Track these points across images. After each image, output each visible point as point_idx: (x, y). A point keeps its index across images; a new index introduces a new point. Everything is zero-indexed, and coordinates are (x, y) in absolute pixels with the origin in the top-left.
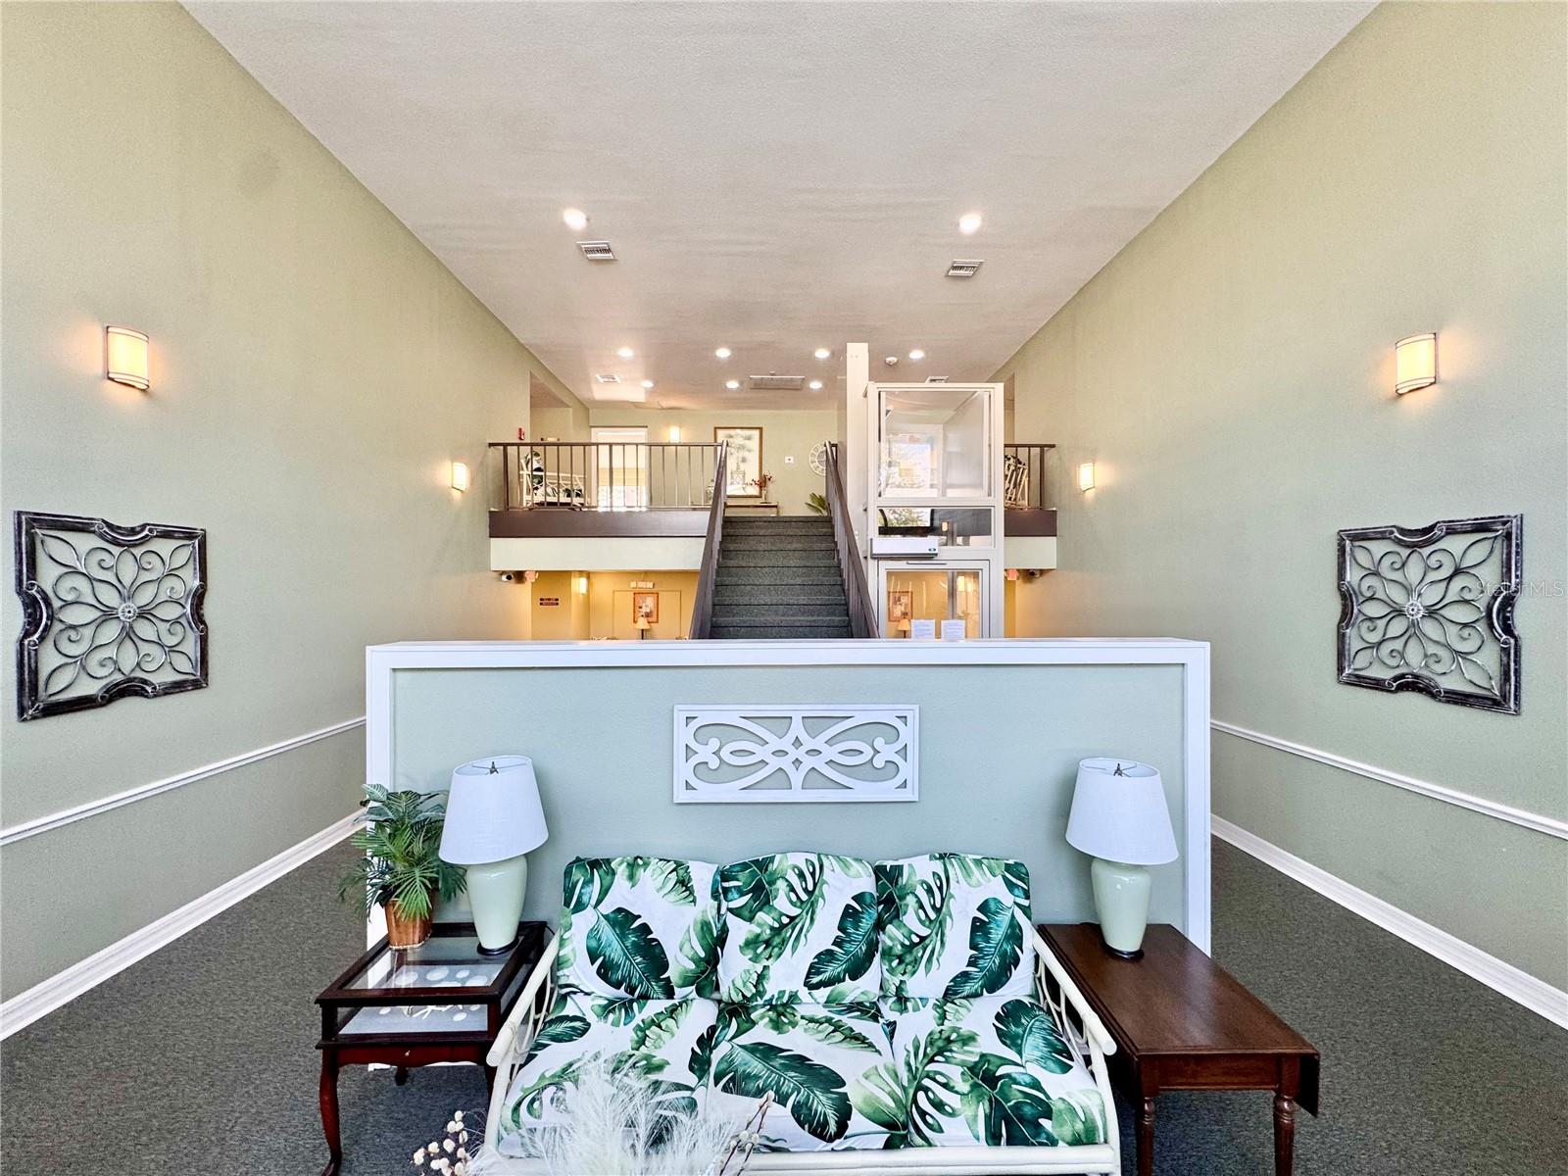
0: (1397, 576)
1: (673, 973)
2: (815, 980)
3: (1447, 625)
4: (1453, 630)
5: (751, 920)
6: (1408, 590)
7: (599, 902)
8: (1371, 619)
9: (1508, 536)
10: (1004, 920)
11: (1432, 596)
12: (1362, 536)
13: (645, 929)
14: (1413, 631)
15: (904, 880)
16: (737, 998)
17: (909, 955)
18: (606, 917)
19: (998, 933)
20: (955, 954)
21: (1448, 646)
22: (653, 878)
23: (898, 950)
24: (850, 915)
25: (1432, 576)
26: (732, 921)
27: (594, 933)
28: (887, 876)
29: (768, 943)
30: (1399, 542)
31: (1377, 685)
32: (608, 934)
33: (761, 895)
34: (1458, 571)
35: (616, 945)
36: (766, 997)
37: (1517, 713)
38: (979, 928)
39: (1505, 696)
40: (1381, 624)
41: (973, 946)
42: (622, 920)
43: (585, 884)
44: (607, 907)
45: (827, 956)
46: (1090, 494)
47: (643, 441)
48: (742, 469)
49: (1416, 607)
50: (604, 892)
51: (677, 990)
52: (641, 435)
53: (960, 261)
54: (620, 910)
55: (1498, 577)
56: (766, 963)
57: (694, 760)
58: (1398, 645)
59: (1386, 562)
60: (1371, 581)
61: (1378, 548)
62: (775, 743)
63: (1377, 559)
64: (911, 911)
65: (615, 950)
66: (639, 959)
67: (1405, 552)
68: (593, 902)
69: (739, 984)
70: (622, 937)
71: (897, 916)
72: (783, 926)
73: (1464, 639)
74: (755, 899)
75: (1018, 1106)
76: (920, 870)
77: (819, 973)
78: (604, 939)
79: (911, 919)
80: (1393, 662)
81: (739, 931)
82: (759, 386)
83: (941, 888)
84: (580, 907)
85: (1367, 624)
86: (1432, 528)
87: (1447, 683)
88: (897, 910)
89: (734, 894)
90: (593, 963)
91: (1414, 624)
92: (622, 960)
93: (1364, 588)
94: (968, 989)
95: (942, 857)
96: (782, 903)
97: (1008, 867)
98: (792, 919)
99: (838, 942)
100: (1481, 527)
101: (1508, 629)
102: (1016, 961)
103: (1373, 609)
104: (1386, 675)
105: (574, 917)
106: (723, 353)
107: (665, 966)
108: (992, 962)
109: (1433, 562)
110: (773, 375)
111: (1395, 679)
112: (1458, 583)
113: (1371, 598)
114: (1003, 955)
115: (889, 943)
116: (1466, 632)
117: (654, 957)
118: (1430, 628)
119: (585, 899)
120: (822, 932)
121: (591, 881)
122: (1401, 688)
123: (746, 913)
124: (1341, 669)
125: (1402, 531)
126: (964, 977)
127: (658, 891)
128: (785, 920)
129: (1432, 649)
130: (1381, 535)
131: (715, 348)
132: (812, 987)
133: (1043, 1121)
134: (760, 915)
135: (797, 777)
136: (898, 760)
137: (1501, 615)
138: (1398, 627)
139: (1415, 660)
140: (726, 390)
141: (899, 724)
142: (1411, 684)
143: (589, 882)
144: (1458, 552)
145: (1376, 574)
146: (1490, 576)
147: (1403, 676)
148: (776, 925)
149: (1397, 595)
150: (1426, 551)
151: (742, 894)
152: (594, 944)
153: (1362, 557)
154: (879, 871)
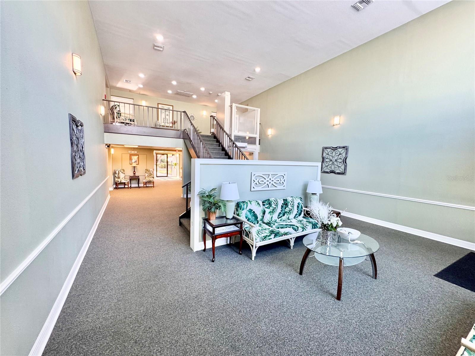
0: (331, 155)
1: (259, 219)
2: (279, 217)
3: (338, 162)
4: (338, 163)
5: (269, 209)
6: (333, 157)
7: (246, 208)
8: (327, 162)
9: (347, 149)
10: (301, 205)
11: (336, 158)
12: (326, 148)
13: (254, 212)
14: (333, 163)
15: (288, 201)
16: (268, 222)
17: (290, 212)
18: (248, 211)
19: (300, 207)
20: (295, 211)
21: (338, 166)
22: (254, 203)
23: (288, 211)
24: (282, 206)
25: (336, 155)
26: (266, 209)
27: (246, 214)
28: (285, 200)
29: (272, 212)
30: (332, 149)
31: (327, 172)
32: (248, 213)
33: (270, 204)
34: (340, 154)
35: (250, 215)
36: (272, 221)
37: (346, 175)
38: (298, 207)
39: (344, 172)
40: (328, 162)
41: (297, 210)
42: (250, 211)
43: (243, 205)
44: (248, 209)
45: (280, 213)
46: (270, 136)
47: (132, 103)
48: (167, 118)
49: (334, 160)
50: (247, 206)
51: (259, 222)
52: (131, 101)
53: (250, 76)
54: (250, 209)
55: (345, 155)
56: (272, 215)
57: (255, 182)
58: (330, 166)
59: (330, 152)
60: (328, 155)
61: (329, 150)
62: (267, 179)
63: (328, 152)
64: (289, 205)
65: (250, 216)
66: (253, 217)
67: (333, 151)
68: (245, 208)
69: (269, 219)
70: (251, 214)
71: (288, 206)
72: (274, 209)
73: (340, 164)
74: (269, 205)
75: (314, 224)
76: (289, 199)
77: (279, 216)
78: (248, 214)
79: (289, 206)
80: (330, 169)
81: (267, 211)
82: (178, 94)
83: (293, 201)
84: (243, 209)
85: (326, 163)
86: (337, 147)
87: (337, 171)
88: (288, 205)
89: (266, 205)
90: (246, 219)
91: (333, 162)
92: (251, 218)
93: (326, 157)
94: (297, 216)
95: (292, 197)
96: (273, 205)
97: (300, 198)
98: (275, 208)
99: (281, 211)
100: (344, 147)
101: (346, 163)
102: (302, 211)
103: (327, 160)
104: (328, 171)
105: (243, 211)
106: (174, 83)
107: (258, 218)
108: (299, 212)
109: (337, 153)
110: (185, 91)
111: (330, 171)
112: (340, 156)
113: (327, 158)
114: (301, 210)
115: (287, 211)
116: (340, 163)
117: (256, 217)
118: (335, 163)
119: (244, 208)
120: (279, 210)
121: (244, 204)
122: (331, 173)
123: (268, 208)
124: (321, 170)
125: (333, 147)
126: (297, 214)
127: (255, 205)
128: (274, 208)
129: (335, 166)
130: (329, 148)
131: (171, 81)
132: (278, 218)
133: (317, 225)
134: (270, 208)
135: (270, 185)
136: (284, 182)
137: (345, 161)
138: (331, 163)
139: (333, 168)
140: (167, 93)
141: (284, 175)
142: (332, 172)
143: (244, 205)
144: (340, 151)
145: (328, 154)
146: (344, 155)
147: (331, 171)
148: (273, 209)
149: (331, 158)
150: (336, 151)
151: (267, 205)
152: (246, 216)
153: (326, 151)
154: (284, 200)
